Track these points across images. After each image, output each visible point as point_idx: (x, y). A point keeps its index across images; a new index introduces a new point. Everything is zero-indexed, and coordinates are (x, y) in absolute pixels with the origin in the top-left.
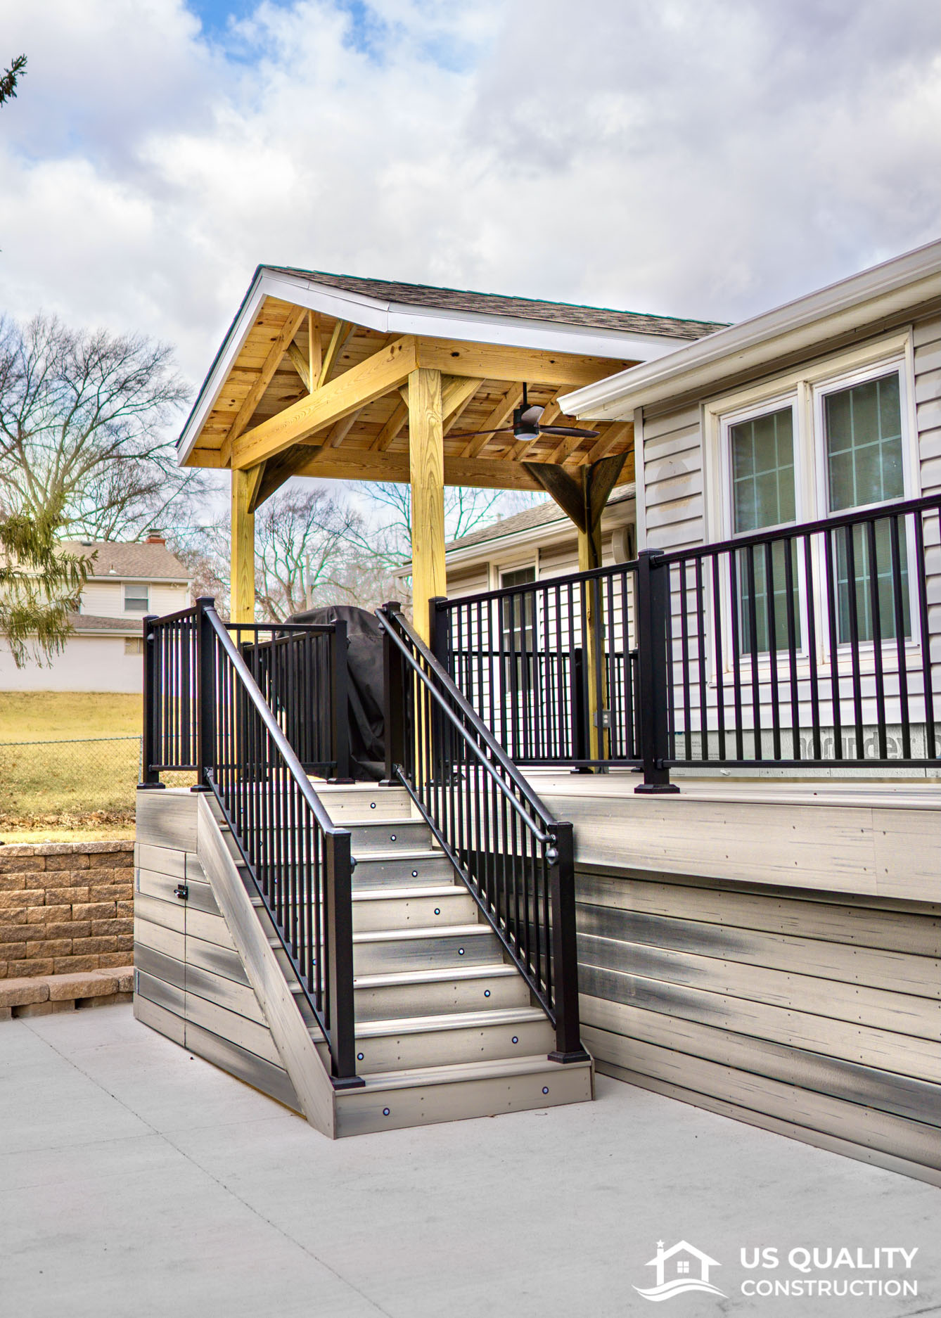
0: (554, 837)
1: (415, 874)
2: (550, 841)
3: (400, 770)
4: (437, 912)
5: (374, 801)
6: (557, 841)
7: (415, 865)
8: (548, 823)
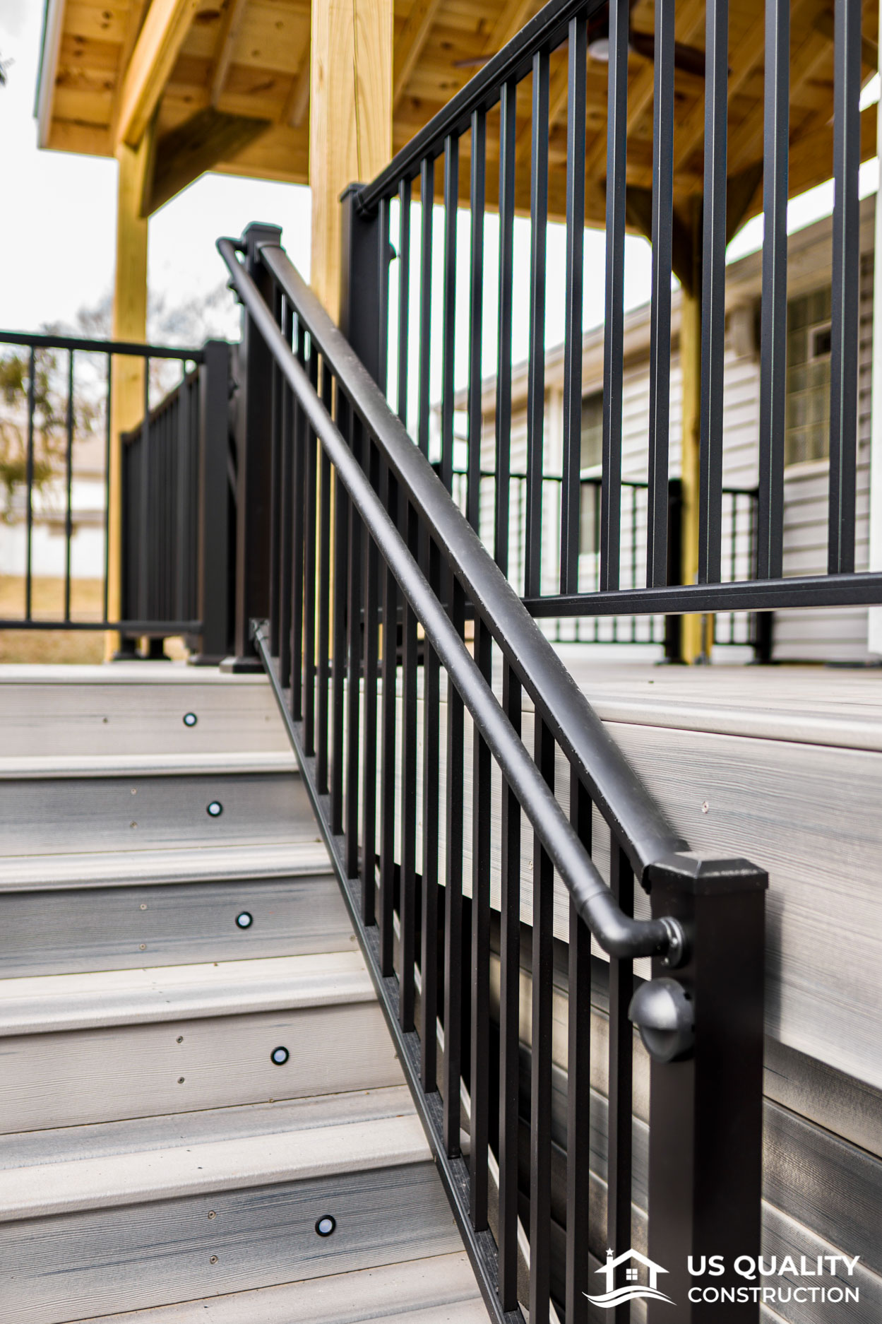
0: (675, 932)
1: (244, 920)
2: (657, 948)
3: (262, 634)
4: (281, 1056)
5: (191, 708)
6: (687, 946)
7: (245, 896)
8: (647, 854)
